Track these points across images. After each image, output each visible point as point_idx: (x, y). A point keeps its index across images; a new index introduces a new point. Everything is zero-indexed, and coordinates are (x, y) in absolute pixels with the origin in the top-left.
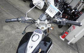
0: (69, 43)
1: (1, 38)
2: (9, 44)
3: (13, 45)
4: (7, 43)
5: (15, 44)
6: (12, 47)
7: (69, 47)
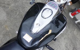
0: (76, 22)
1: (8, 2)
2: (15, 10)
3: (19, 13)
4: (14, 9)
5: (22, 11)
6: (19, 14)
7: (76, 25)
